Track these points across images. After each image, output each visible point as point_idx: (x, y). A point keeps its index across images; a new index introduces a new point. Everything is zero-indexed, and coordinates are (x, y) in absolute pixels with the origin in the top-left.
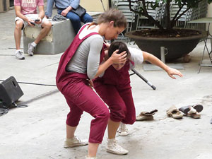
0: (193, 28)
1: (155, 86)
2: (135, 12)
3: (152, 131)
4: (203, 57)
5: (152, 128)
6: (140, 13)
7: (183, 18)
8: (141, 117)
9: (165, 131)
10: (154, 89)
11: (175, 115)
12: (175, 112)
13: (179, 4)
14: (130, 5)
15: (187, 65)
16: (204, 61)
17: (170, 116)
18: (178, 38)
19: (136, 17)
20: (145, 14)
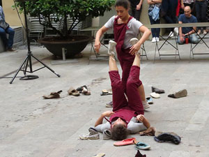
0: (83, 35)
1: (60, 74)
2: (43, 25)
3: (59, 105)
4: (91, 54)
5: (59, 103)
6: (47, 26)
7: (76, 28)
8: (51, 96)
9: (68, 105)
10: (59, 76)
11: (74, 94)
12: (74, 91)
13: (73, 19)
14: (40, 21)
15: (81, 60)
16: (92, 56)
17: (70, 94)
18: (73, 41)
19: (44, 28)
20: (51, 26)
